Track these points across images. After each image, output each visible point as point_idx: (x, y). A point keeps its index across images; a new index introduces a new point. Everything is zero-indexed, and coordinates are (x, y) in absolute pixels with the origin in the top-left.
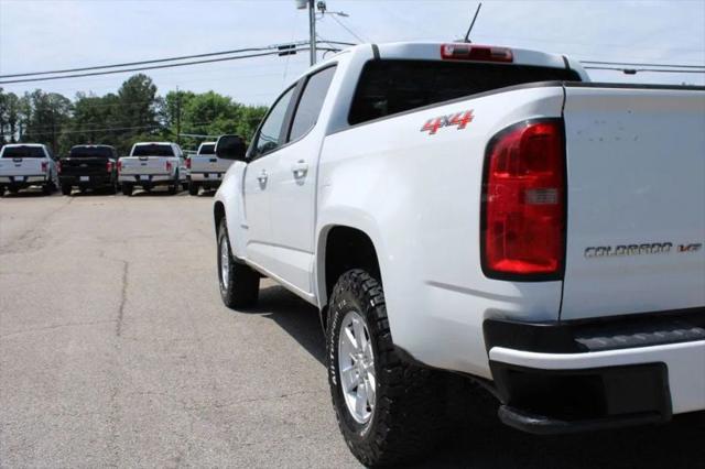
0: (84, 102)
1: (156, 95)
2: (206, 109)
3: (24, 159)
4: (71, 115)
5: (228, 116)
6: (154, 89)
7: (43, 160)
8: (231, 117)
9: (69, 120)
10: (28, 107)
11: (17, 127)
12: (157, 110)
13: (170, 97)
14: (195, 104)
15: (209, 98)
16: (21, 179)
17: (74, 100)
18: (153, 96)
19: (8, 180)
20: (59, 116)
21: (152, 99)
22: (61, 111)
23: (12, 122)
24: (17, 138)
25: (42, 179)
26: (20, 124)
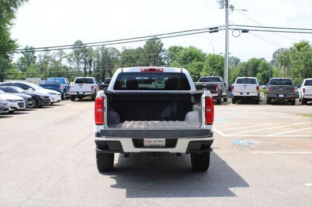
0: (126, 52)
1: (163, 48)
2: (188, 56)
3: (84, 84)
4: (119, 58)
5: (199, 60)
6: (162, 45)
7: (92, 85)
8: (201, 61)
9: (118, 61)
10: (98, 55)
11: (92, 64)
12: (163, 56)
13: (170, 49)
14: (182, 53)
15: (190, 50)
16: (82, 93)
17: (121, 51)
18: (161, 49)
19: (76, 94)
20: (113, 58)
21: (161, 50)
22: (115, 56)
23: (90, 62)
24: (92, 69)
25: (91, 93)
26: (94, 63)
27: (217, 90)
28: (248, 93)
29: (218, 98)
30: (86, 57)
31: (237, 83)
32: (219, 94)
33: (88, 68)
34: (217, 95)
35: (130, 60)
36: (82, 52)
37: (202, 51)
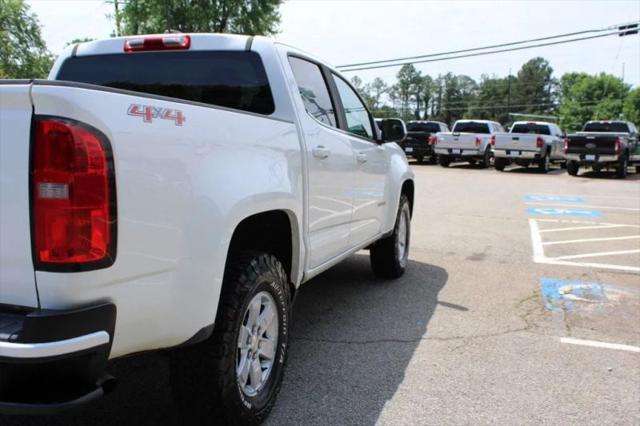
0: (487, 82)
1: (552, 76)
2: (595, 90)
4: (476, 93)
5: (616, 96)
6: (550, 71)
9: (473, 97)
10: (440, 87)
11: (430, 103)
12: (552, 90)
13: (564, 78)
14: (584, 85)
15: (600, 80)
17: (479, 81)
18: (548, 77)
20: (465, 94)
21: (548, 80)
22: (468, 91)
23: (426, 99)
24: (429, 113)
26: (433, 102)
30: (419, 91)
33: (422, 109)
35: (493, 97)
36: (412, 82)
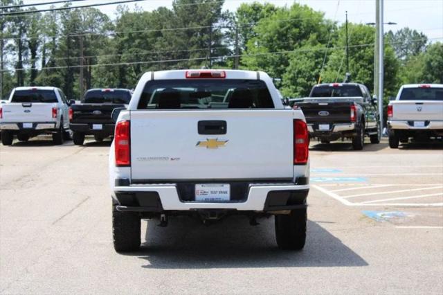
0: (127, 20)
1: (223, 10)
3: (33, 104)
4: (110, 35)
7: (54, 105)
8: (322, 42)
10: (54, 27)
12: (223, 31)
13: (241, 12)
14: (273, 23)
15: (294, 13)
16: (30, 126)
18: (219, 11)
19: (15, 127)
20: (95, 37)
21: (218, 15)
22: (98, 32)
23: (33, 46)
24: (39, 66)
25: (52, 126)
26: (43, 50)
27: (352, 115)
28: (427, 123)
29: (355, 134)
30: (20, 34)
31: (401, 98)
32: (356, 126)
33: (26, 62)
34: (352, 127)
35: (137, 41)
36: (9, 20)
37: (326, 17)
